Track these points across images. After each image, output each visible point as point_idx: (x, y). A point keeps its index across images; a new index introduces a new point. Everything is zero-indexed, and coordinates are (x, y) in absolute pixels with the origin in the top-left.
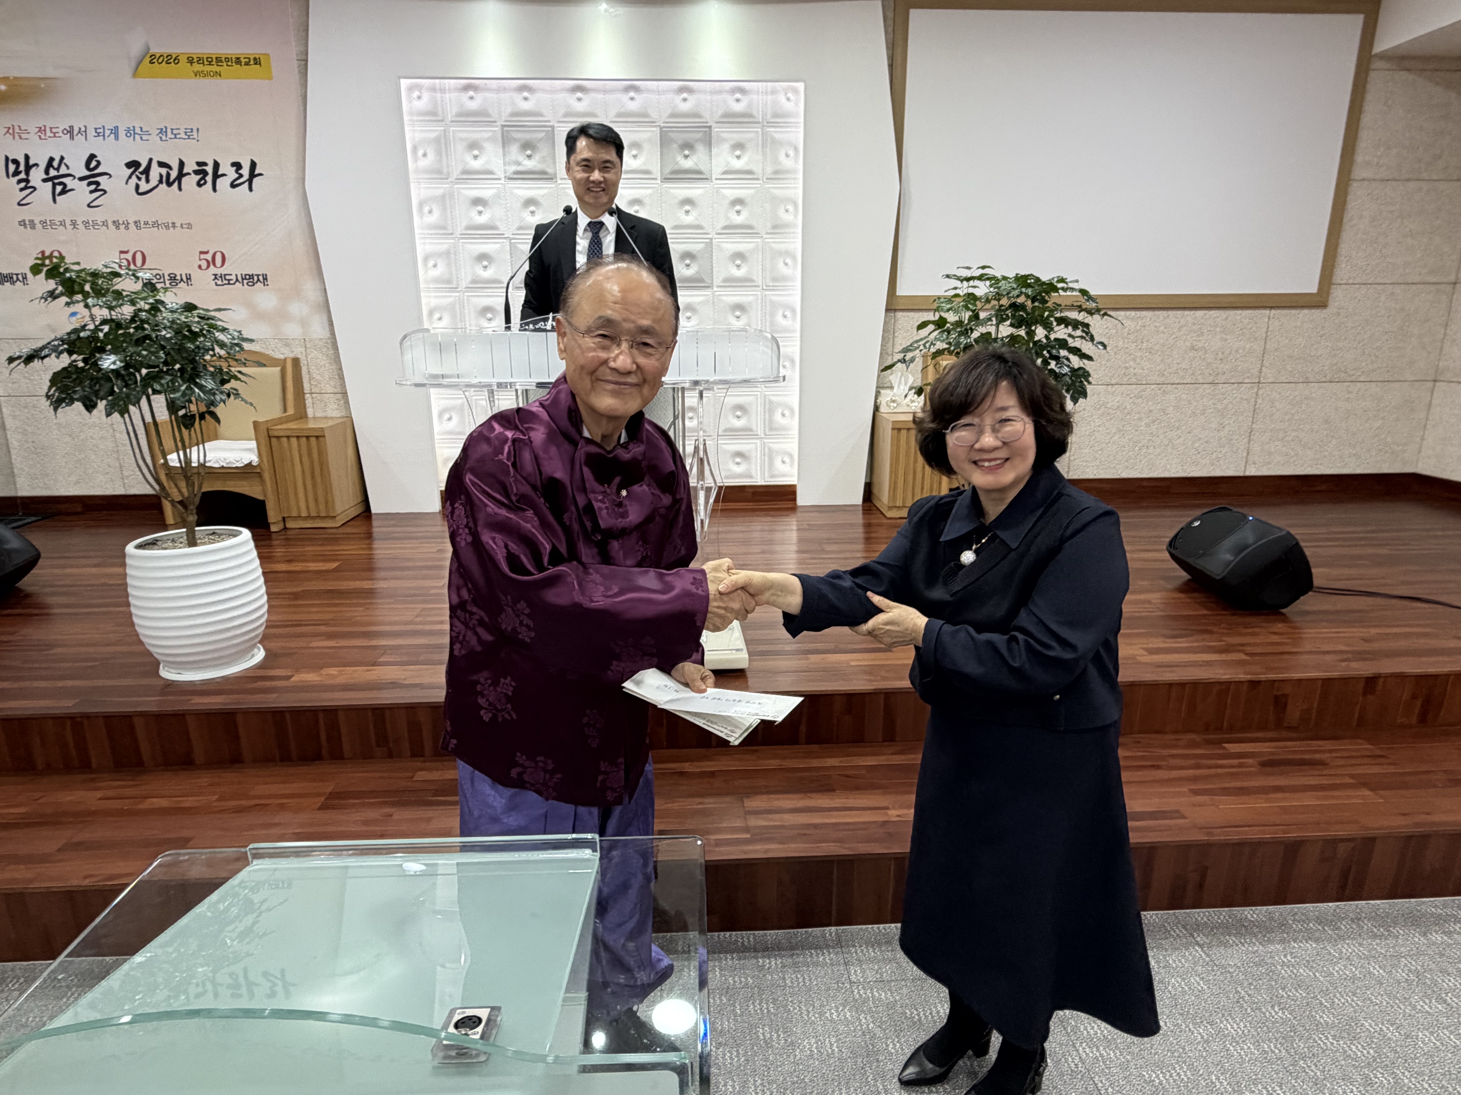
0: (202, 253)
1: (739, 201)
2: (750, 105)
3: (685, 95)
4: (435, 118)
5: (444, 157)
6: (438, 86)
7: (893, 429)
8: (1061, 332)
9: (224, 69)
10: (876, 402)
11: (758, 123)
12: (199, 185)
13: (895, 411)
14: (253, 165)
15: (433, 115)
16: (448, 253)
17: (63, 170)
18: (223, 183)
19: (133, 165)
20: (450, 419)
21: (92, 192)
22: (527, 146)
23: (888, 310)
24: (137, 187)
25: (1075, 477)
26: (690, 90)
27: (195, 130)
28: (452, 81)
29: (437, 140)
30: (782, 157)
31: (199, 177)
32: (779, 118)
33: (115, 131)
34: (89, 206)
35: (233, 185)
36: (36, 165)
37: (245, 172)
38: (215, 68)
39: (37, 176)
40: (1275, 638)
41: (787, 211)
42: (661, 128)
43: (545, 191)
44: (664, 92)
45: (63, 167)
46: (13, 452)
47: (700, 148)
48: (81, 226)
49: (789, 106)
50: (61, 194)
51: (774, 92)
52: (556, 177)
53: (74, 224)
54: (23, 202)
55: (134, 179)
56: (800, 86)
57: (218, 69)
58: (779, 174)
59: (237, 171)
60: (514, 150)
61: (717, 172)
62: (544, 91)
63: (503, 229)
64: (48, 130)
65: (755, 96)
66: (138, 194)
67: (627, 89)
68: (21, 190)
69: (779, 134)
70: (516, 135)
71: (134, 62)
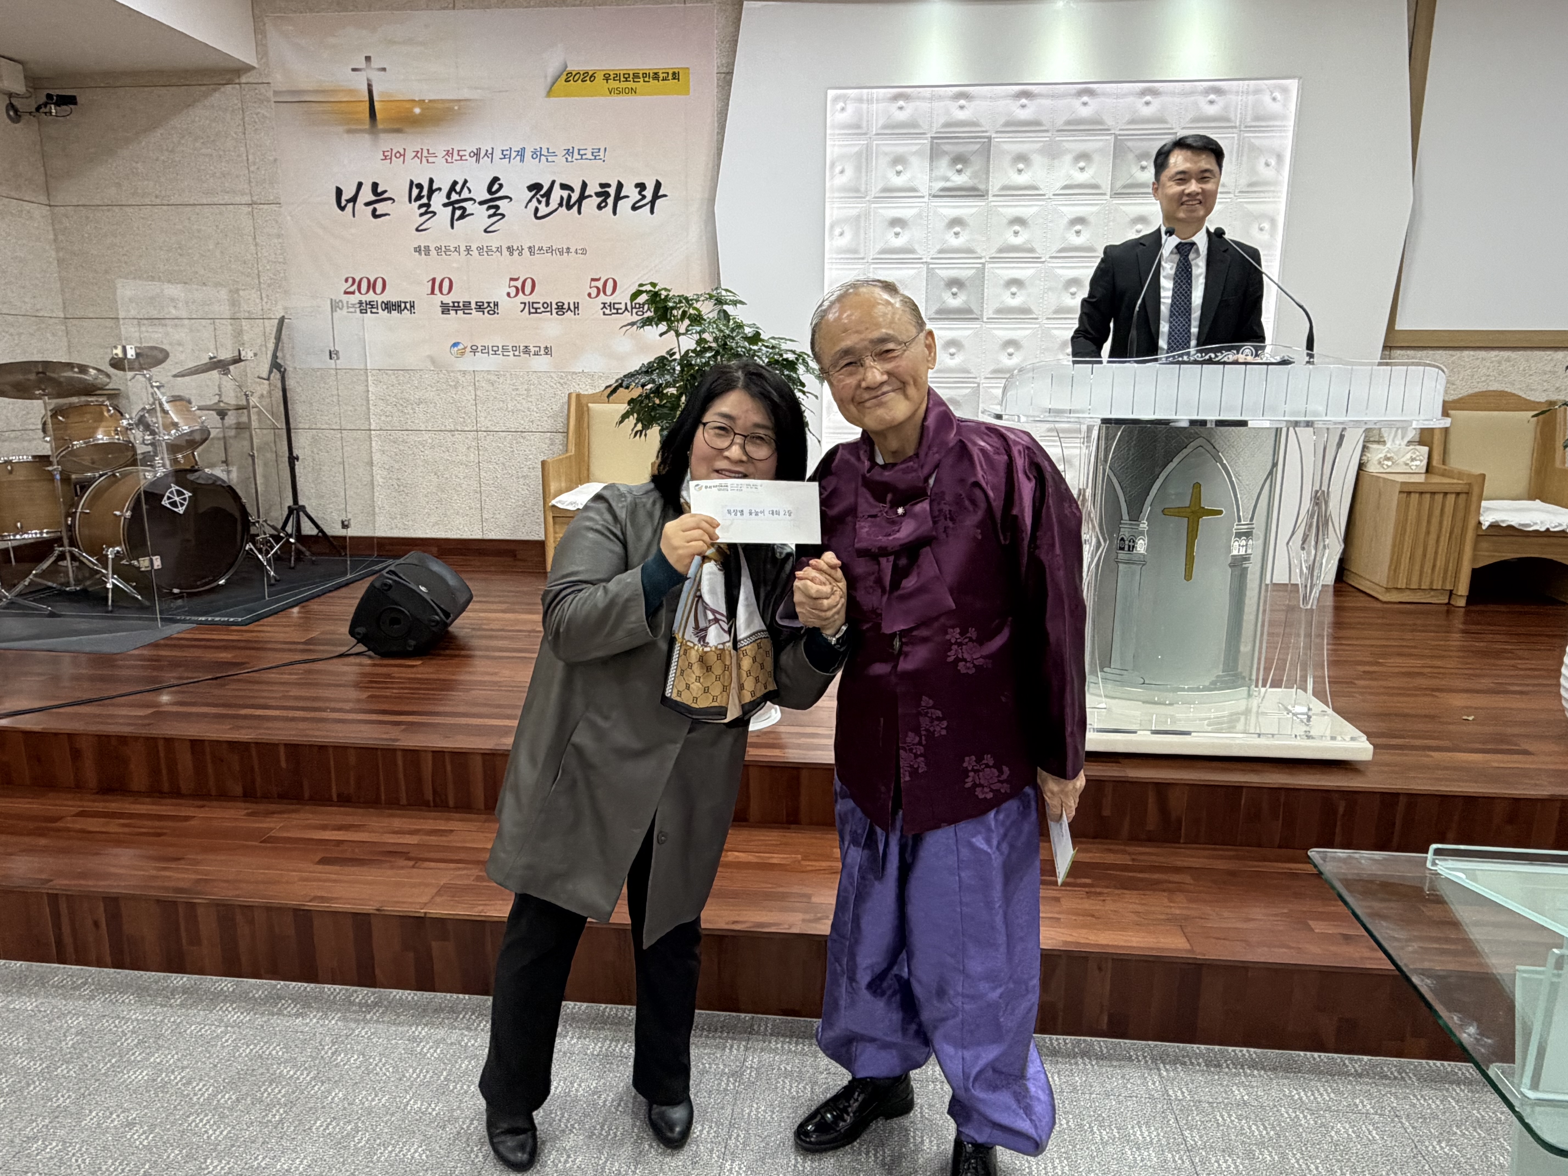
0: (593, 280)
2: (1226, 108)
3: (1148, 98)
4: (858, 132)
5: (864, 174)
6: (865, 97)
7: (1400, 492)
9: (640, 85)
10: (1361, 459)
11: (1235, 127)
12: (599, 207)
13: (1389, 470)
14: (658, 185)
15: (856, 128)
17: (465, 194)
18: (624, 206)
19: (535, 187)
21: (490, 217)
22: (959, 160)
23: (1385, 347)
24: (537, 210)
26: (1155, 93)
27: (602, 151)
28: (882, 91)
29: (859, 154)
30: (1261, 167)
31: (600, 199)
32: (1261, 121)
33: (521, 153)
34: (485, 231)
35: (634, 208)
36: (440, 189)
37: (649, 193)
38: (630, 84)
39: (438, 199)
42: (1116, 136)
43: (974, 210)
44: (1125, 95)
45: (465, 190)
46: (376, 489)
48: (475, 253)
49: (1276, 107)
50: (458, 219)
51: (1257, 91)
52: (987, 194)
53: (468, 250)
54: (422, 228)
55: (534, 203)
56: (1293, 85)
57: (634, 85)
58: (1255, 187)
59: (640, 193)
60: (943, 164)
62: (984, 98)
63: (921, 252)
64: (455, 153)
65: (1233, 97)
66: (537, 218)
67: (1080, 93)
68: (421, 215)
69: (1259, 140)
70: (946, 148)
71: (549, 80)
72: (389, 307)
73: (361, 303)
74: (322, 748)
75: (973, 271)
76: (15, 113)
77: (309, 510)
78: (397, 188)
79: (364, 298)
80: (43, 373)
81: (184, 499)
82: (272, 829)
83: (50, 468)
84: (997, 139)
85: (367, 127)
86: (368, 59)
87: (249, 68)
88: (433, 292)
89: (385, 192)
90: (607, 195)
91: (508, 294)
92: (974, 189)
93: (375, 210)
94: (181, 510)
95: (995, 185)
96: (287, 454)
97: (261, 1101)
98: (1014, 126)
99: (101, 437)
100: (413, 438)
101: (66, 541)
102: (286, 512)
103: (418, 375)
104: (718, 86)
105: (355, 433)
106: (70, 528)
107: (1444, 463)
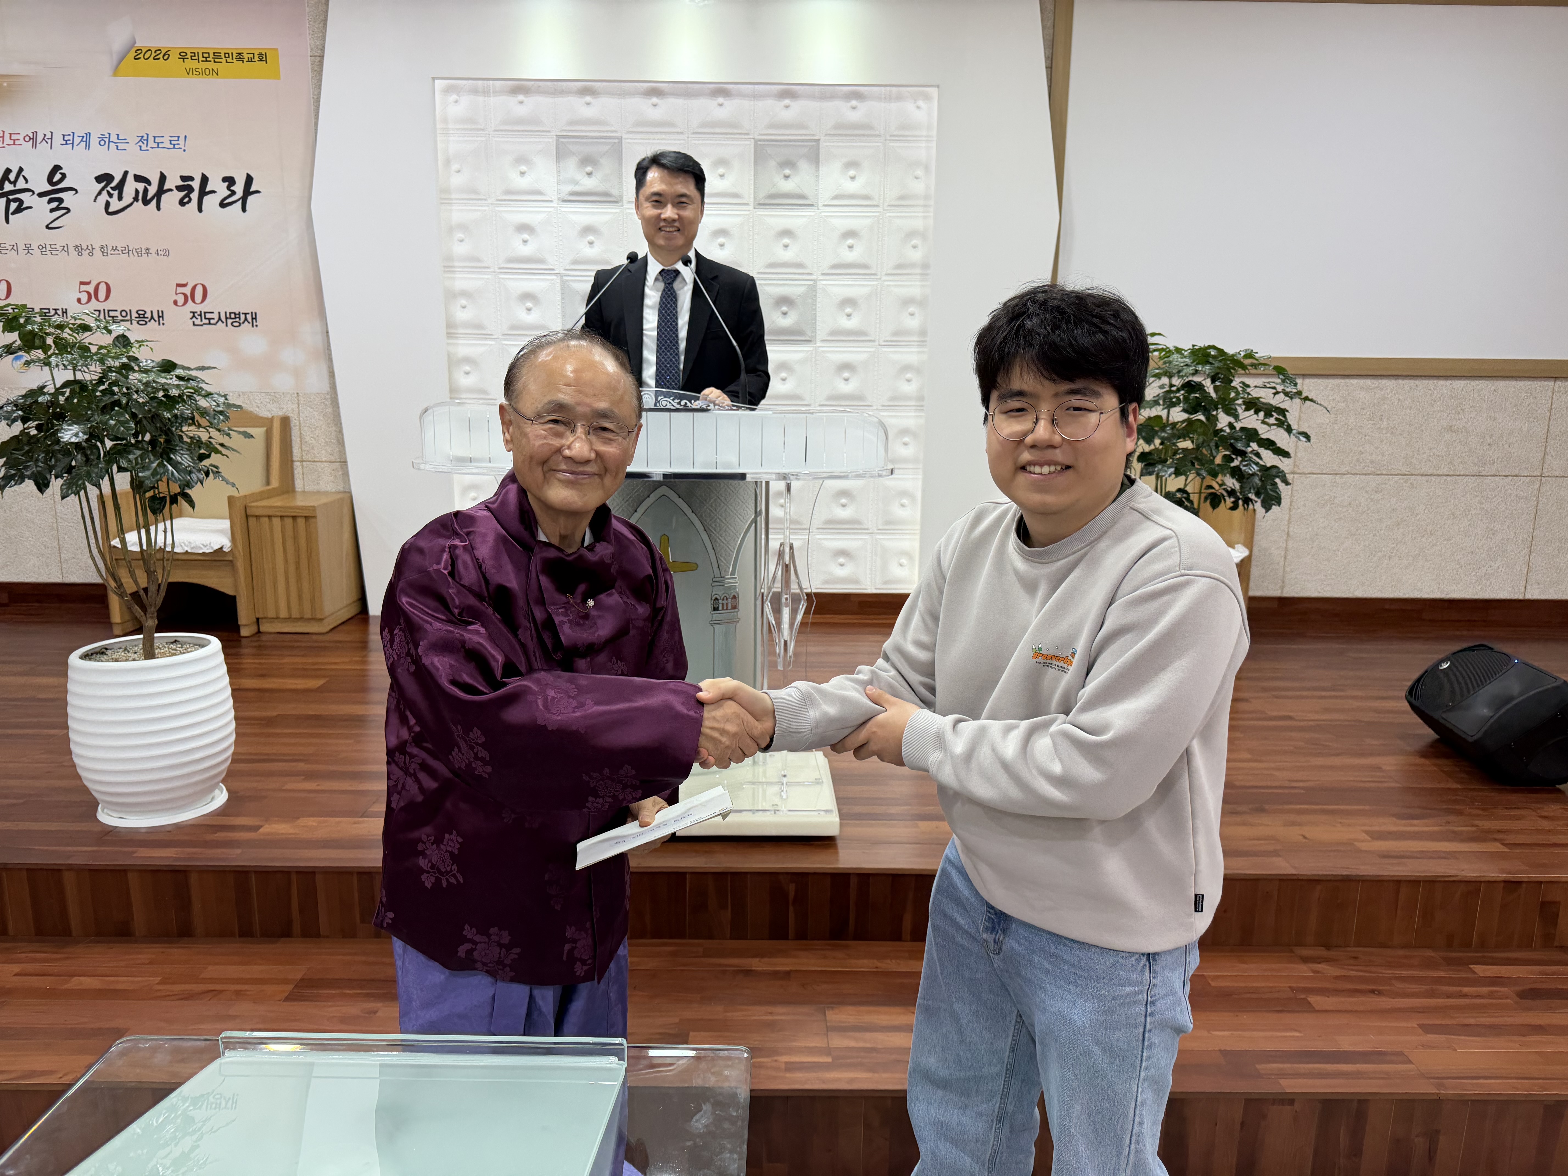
0: (178, 285)
1: (852, 234)
2: (869, 114)
3: (787, 102)
4: (474, 127)
5: (483, 173)
6: (480, 89)
8: (1250, 420)
9: (222, 66)
11: (879, 136)
12: (182, 203)
14: (249, 180)
15: (472, 123)
16: (481, 291)
17: (21, 184)
18: (211, 202)
19: (104, 178)
21: (52, 210)
22: (587, 161)
24: (108, 204)
26: (792, 96)
27: (182, 139)
28: (498, 83)
29: (476, 153)
30: (910, 180)
31: (183, 194)
32: (905, 130)
33: (86, 139)
34: (47, 227)
35: (223, 205)
37: (239, 188)
38: (211, 65)
40: (1546, 825)
41: (913, 245)
42: (756, 141)
43: (607, 217)
44: (762, 97)
45: (21, 179)
47: (804, 166)
48: (36, 252)
50: (15, 212)
51: (899, 98)
52: (621, 200)
53: (28, 248)
55: (104, 196)
56: (934, 92)
57: (215, 66)
58: (904, 200)
59: (228, 188)
60: (571, 166)
61: (825, 196)
62: (611, 95)
63: (552, 263)
64: (7, 136)
65: (875, 104)
66: (108, 213)
67: (715, 94)
70: (575, 148)
71: (115, 58)
84: (628, 140)
90: (190, 189)
91: (79, 300)
92: (605, 194)
98: (647, 127)
104: (310, 70)
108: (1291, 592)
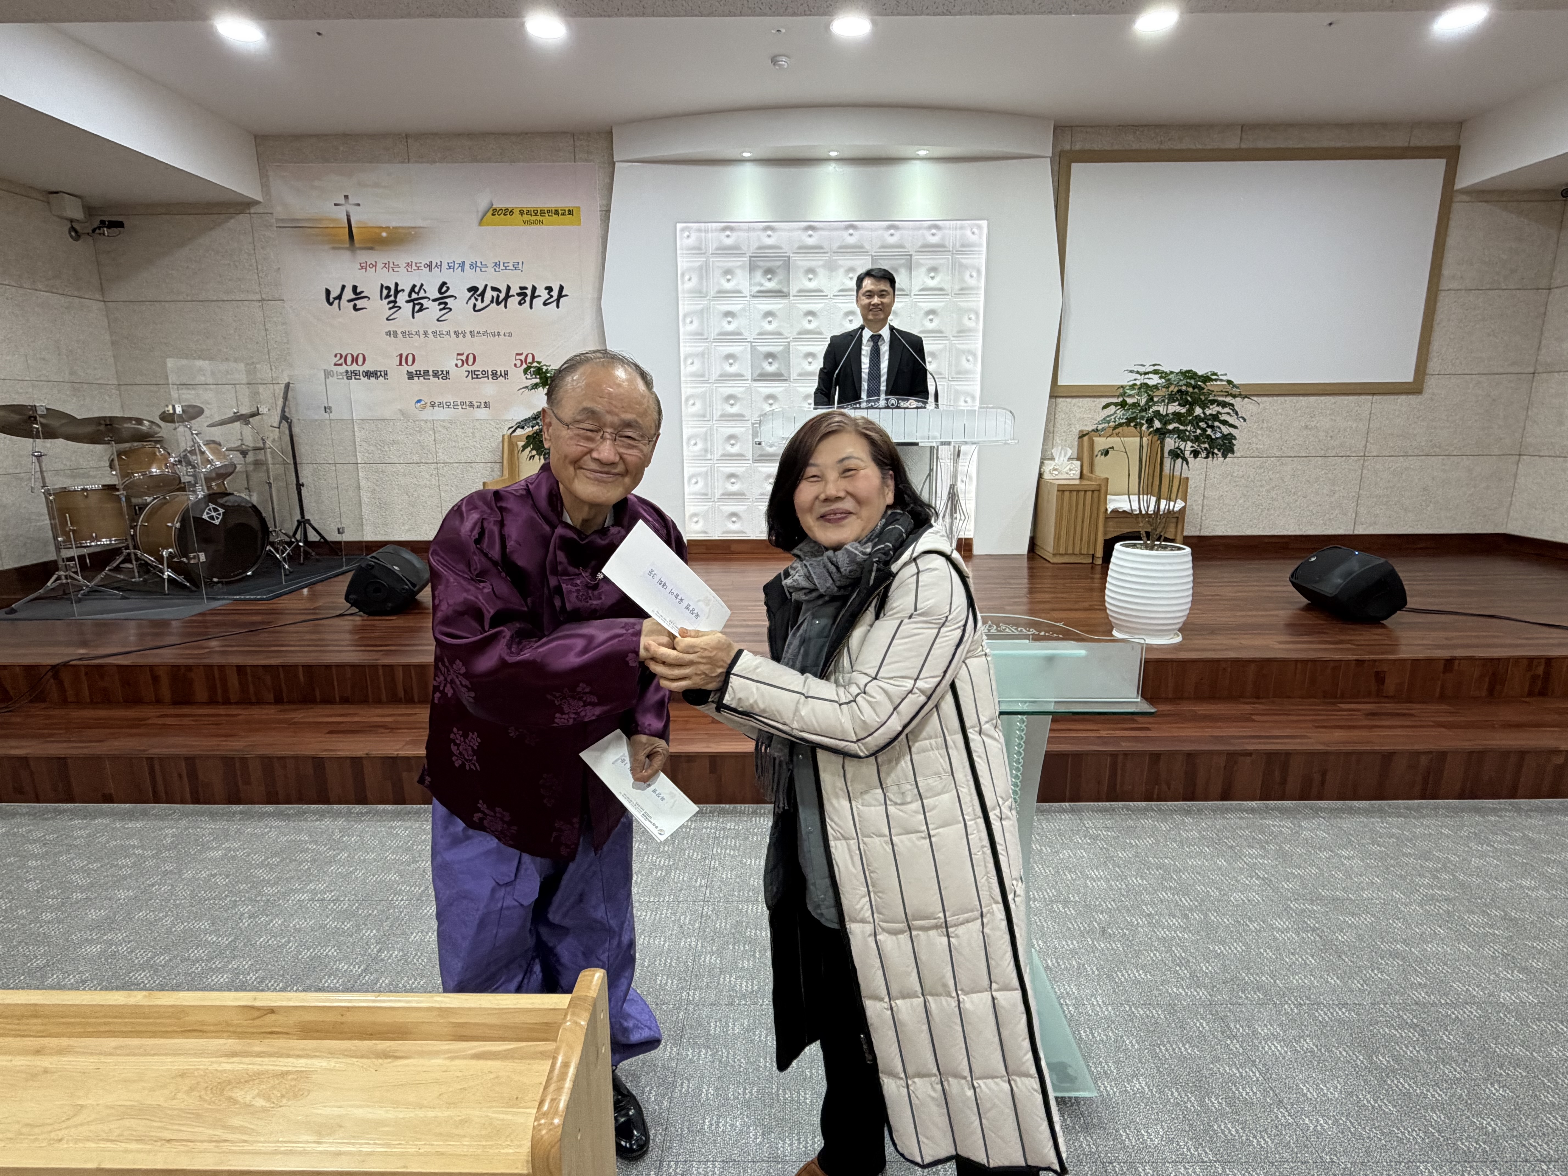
0: (517, 354)
1: (932, 312)
2: (943, 238)
3: (892, 231)
4: (699, 252)
5: (705, 281)
6: (703, 228)
7: (1058, 491)
9: (546, 218)
10: (1040, 471)
11: (949, 251)
12: (520, 304)
13: (1058, 477)
14: (561, 288)
15: (698, 250)
16: (703, 354)
17: (422, 294)
18: (538, 302)
19: (473, 289)
20: (696, 483)
21: (441, 310)
22: (769, 272)
23: (1051, 397)
24: (475, 305)
25: (1207, 534)
26: (896, 228)
27: (520, 264)
28: (714, 225)
29: (700, 268)
30: (967, 277)
31: (520, 298)
32: (966, 247)
33: (462, 265)
34: (438, 320)
35: (545, 304)
36: (403, 290)
37: (555, 294)
38: (539, 218)
39: (402, 298)
41: (970, 319)
42: (872, 256)
43: (781, 306)
44: (876, 229)
45: (422, 291)
46: (363, 506)
48: (431, 336)
49: (973, 238)
50: (418, 312)
51: (962, 228)
52: (789, 295)
53: (426, 333)
54: (391, 318)
55: (473, 300)
56: (984, 223)
57: (541, 218)
58: (964, 291)
59: (549, 293)
60: (758, 275)
61: (915, 290)
62: (784, 230)
63: (746, 334)
64: (414, 264)
65: (947, 231)
66: (475, 311)
67: (847, 228)
68: (390, 309)
69: (965, 260)
70: (761, 264)
71: (480, 215)
72: (368, 374)
73: (347, 372)
74: (328, 667)
75: (781, 348)
76: (76, 233)
77: (312, 522)
78: (371, 288)
79: (350, 368)
80: (110, 425)
81: (219, 514)
82: (294, 718)
83: (117, 493)
84: (794, 258)
85: (348, 246)
86: (346, 197)
87: (256, 203)
88: (401, 364)
89: (362, 292)
90: (525, 295)
91: (456, 365)
92: (780, 291)
93: (355, 305)
94: (217, 522)
95: (794, 289)
96: (295, 482)
97: (295, 860)
98: (805, 249)
99: (155, 470)
100: (389, 468)
101: (131, 547)
102: (296, 523)
103: (391, 423)
104: (601, 220)
105: (345, 467)
106: (133, 537)
107: (1092, 472)
108: (1205, 532)
